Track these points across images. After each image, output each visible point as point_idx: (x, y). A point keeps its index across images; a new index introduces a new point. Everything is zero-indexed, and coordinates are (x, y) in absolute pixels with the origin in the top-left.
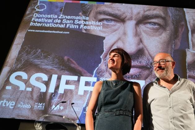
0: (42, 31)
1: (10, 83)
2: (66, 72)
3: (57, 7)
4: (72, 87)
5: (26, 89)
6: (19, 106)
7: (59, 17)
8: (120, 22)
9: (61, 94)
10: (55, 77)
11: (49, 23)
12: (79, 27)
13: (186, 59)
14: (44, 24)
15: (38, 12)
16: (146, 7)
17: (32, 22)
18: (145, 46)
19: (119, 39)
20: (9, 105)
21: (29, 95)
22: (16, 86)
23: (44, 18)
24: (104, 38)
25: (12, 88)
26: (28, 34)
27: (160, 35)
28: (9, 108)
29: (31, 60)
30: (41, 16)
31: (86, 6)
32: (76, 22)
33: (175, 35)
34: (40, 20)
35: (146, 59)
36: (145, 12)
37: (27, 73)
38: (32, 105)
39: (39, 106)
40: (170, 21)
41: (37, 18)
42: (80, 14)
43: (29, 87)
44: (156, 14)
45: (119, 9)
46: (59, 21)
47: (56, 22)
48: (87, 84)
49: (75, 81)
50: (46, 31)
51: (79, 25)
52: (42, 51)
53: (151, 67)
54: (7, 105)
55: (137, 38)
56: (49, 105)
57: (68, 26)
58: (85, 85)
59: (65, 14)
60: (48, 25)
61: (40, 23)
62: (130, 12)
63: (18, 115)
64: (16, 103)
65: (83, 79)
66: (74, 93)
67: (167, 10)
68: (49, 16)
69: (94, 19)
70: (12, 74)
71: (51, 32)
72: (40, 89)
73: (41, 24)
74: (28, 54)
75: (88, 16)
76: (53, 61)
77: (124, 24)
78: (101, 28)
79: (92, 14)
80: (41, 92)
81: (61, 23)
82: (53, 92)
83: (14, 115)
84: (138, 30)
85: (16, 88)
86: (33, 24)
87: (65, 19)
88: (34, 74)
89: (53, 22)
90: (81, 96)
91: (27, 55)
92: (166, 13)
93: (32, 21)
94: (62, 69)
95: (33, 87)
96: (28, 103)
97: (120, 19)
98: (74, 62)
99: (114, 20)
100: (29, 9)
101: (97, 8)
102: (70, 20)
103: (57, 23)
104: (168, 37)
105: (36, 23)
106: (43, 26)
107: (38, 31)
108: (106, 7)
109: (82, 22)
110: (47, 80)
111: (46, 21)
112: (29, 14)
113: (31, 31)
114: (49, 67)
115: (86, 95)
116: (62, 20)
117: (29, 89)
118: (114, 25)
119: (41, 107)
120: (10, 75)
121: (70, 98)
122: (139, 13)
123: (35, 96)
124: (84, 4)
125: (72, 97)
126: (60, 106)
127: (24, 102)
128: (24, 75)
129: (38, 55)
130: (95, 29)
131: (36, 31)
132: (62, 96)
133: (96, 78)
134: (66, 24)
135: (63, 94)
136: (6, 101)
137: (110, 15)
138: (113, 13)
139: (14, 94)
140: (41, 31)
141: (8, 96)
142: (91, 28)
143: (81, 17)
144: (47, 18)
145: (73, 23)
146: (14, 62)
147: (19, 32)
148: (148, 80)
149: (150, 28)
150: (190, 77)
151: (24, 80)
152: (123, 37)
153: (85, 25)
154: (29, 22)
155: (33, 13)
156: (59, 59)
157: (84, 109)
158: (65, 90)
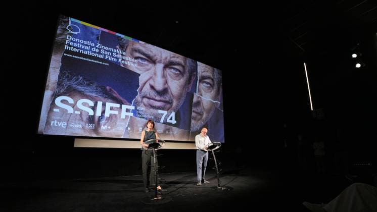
0: (81, 58)
1: (57, 106)
2: (110, 100)
3: (93, 34)
4: (116, 112)
5: (74, 112)
6: (71, 126)
7: (97, 46)
8: (152, 63)
9: (107, 117)
10: (100, 104)
11: (87, 50)
12: (118, 60)
13: (193, 99)
14: (81, 50)
15: (71, 34)
16: (172, 54)
18: (169, 86)
19: (151, 78)
20: (61, 125)
21: (78, 117)
23: (80, 43)
25: (60, 110)
26: (64, 58)
27: (180, 79)
28: (62, 128)
29: (74, 86)
31: (123, 40)
32: (115, 55)
33: (189, 81)
34: (75, 45)
35: (169, 96)
36: (171, 58)
37: (72, 98)
38: (84, 126)
40: (187, 70)
41: (72, 41)
42: (118, 47)
44: (179, 62)
45: (151, 50)
46: (97, 51)
48: (128, 110)
49: (118, 108)
51: (118, 59)
52: (84, 79)
54: (59, 125)
55: (164, 79)
57: (106, 57)
58: (127, 111)
59: (102, 43)
60: (86, 53)
61: (77, 48)
62: (160, 55)
63: (73, 133)
64: (67, 124)
65: (124, 107)
66: (118, 117)
67: (186, 60)
68: (85, 42)
69: (131, 56)
71: (90, 60)
72: (88, 113)
74: (69, 80)
75: (125, 51)
76: (97, 89)
77: (155, 65)
78: (136, 65)
79: (128, 50)
80: (89, 116)
81: (99, 53)
82: (100, 116)
83: (67, 134)
84: (165, 72)
85: (64, 111)
87: (103, 49)
88: (80, 99)
89: (90, 50)
90: (123, 119)
92: (185, 62)
94: (106, 97)
95: (81, 111)
96: (79, 124)
97: (152, 60)
98: (115, 91)
99: (148, 60)
100: (59, 27)
101: (133, 44)
102: (108, 51)
103: (95, 52)
104: (185, 82)
105: (72, 48)
107: (76, 57)
108: (141, 46)
110: (93, 106)
111: (83, 47)
112: (61, 35)
113: (68, 55)
115: (128, 119)
116: (100, 49)
118: (147, 65)
119: (91, 127)
120: (55, 99)
121: (115, 121)
122: (166, 58)
123: (85, 118)
124: (120, 37)
125: (117, 120)
126: (108, 126)
127: (75, 123)
128: (70, 100)
129: (80, 82)
130: (132, 65)
131: (73, 56)
132: (108, 119)
134: (105, 55)
135: (109, 117)
137: (144, 54)
138: (146, 53)
139: (64, 116)
140: (79, 58)
141: (58, 118)
142: (129, 64)
144: (83, 44)
145: (112, 56)
146: (56, 87)
147: (53, 54)
148: (169, 111)
149: (173, 73)
150: (194, 112)
151: (70, 105)
152: (154, 76)
153: (123, 60)
154: (63, 44)
155: (66, 35)
156: (102, 89)
157: (127, 129)
158: (110, 115)
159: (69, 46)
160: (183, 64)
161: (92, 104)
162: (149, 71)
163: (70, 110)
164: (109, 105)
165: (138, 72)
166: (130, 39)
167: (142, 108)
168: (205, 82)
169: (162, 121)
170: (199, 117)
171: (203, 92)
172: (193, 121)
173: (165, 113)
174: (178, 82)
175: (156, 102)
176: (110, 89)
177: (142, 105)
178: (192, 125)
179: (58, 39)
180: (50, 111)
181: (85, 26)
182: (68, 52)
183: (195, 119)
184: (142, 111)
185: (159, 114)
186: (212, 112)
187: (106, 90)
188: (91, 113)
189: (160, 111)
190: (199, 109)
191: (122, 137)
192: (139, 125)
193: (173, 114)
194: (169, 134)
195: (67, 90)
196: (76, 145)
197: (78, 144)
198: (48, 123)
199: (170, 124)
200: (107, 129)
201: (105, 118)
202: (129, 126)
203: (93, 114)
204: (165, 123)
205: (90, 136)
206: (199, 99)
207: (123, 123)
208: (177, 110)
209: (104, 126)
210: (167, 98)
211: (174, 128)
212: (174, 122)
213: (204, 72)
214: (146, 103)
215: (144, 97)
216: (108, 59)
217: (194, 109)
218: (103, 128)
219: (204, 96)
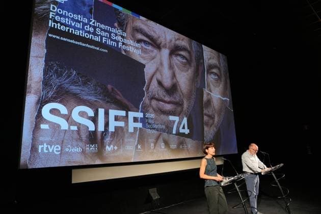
0: (71, 41)
1: (45, 120)
2: (113, 106)
3: (84, 3)
4: (121, 124)
5: (69, 128)
6: (67, 150)
7: (91, 23)
8: (157, 48)
9: (112, 132)
10: (101, 112)
11: (79, 29)
12: (118, 45)
14: (71, 29)
16: (176, 35)
17: (51, 19)
18: (177, 82)
19: (157, 69)
20: (53, 150)
21: (76, 136)
22: (55, 123)
23: (68, 17)
25: (49, 126)
26: (49, 41)
27: (187, 71)
28: (55, 154)
29: (66, 86)
30: (63, 12)
31: (121, 14)
32: (113, 37)
34: (63, 20)
35: (179, 95)
36: (176, 40)
38: (84, 148)
39: (91, 148)
40: (193, 57)
41: (57, 14)
42: (116, 24)
43: (74, 125)
44: (184, 46)
45: (154, 29)
46: (92, 30)
47: (88, 30)
49: (124, 117)
50: (77, 43)
51: (117, 42)
52: (78, 74)
53: (182, 104)
54: (51, 151)
55: (172, 71)
56: (102, 146)
57: (104, 41)
58: (134, 122)
59: (98, 19)
60: (77, 33)
61: (65, 25)
62: (164, 36)
63: (69, 162)
64: (62, 147)
65: (132, 115)
66: (125, 130)
67: (191, 43)
68: (76, 17)
69: (133, 39)
70: (43, 106)
71: (84, 45)
72: (88, 128)
73: (67, 28)
74: (59, 76)
75: (125, 32)
76: (96, 90)
77: (160, 51)
78: (139, 52)
79: (129, 30)
80: (89, 131)
81: (94, 34)
82: (103, 130)
84: (172, 61)
85: (56, 127)
86: (54, 25)
87: (99, 27)
88: (75, 107)
89: (83, 29)
90: (131, 133)
91: (57, 78)
92: (191, 46)
93: (51, 17)
94: (108, 102)
95: (79, 125)
97: (156, 44)
99: (152, 45)
102: (105, 31)
103: (89, 32)
104: (193, 74)
105: (59, 24)
106: (70, 32)
107: (65, 39)
108: (143, 23)
109: (120, 38)
110: (93, 116)
111: (73, 25)
112: (41, 3)
113: (54, 36)
114: (93, 98)
115: (136, 132)
116: (94, 28)
117: (74, 128)
118: (152, 51)
119: (94, 149)
120: (41, 108)
121: (122, 137)
122: (171, 41)
123: (84, 136)
124: (118, 9)
125: (124, 135)
126: (114, 146)
127: (72, 145)
128: (63, 109)
129: (74, 79)
130: (135, 52)
131: (62, 38)
132: (113, 134)
133: (142, 114)
135: (115, 132)
136: (47, 144)
137: (147, 35)
138: (149, 33)
139: (55, 135)
140: (69, 40)
141: (48, 139)
142: (131, 49)
143: (117, 30)
144: (73, 19)
145: (110, 38)
146: (41, 88)
147: (33, 34)
148: (180, 116)
149: (180, 61)
150: (205, 114)
151: (63, 116)
152: (160, 68)
153: (123, 44)
154: (47, 18)
155: (49, 4)
156: (102, 88)
157: (137, 147)
158: (116, 128)
159: (55, 21)
161: (91, 113)
162: (154, 60)
163: (64, 125)
164: (113, 113)
165: (143, 62)
166: (129, 13)
167: (151, 115)
169: (174, 132)
170: (211, 121)
171: (212, 86)
172: (206, 128)
173: (176, 119)
174: (185, 74)
176: (112, 89)
177: (151, 110)
178: (205, 134)
179: (39, 9)
180: (36, 128)
182: (54, 31)
184: (152, 119)
185: (170, 121)
186: (223, 113)
187: (108, 91)
189: (172, 118)
190: (210, 111)
191: (132, 161)
192: (150, 140)
193: (185, 121)
194: (183, 149)
195: (57, 93)
197: (79, 178)
198: (34, 148)
199: (183, 135)
200: (114, 151)
201: (110, 134)
202: (139, 143)
203: (94, 130)
204: (178, 134)
205: (93, 163)
206: (209, 97)
207: (132, 140)
208: (189, 114)
209: (109, 146)
210: (177, 98)
211: (188, 140)
212: (187, 131)
213: (210, 58)
214: (154, 106)
215: (152, 98)
216: (106, 42)
217: (205, 111)
218: (108, 148)
219: (213, 92)
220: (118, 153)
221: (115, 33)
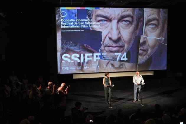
1: (63, 60)
2: (87, 52)
3: (73, 13)
4: (90, 59)
5: (71, 62)
6: (71, 68)
7: (76, 21)
8: (109, 21)
10: (82, 55)
12: (88, 26)
15: (62, 18)
16: (123, 9)
19: (109, 32)
21: (73, 64)
23: (67, 22)
24: (101, 32)
27: (129, 28)
28: (67, 70)
29: (69, 48)
30: (66, 20)
31: (89, 11)
32: (86, 23)
34: (66, 24)
35: (122, 43)
36: (122, 13)
37: (69, 54)
38: (76, 68)
40: (135, 19)
41: (64, 22)
42: (87, 17)
45: (108, 12)
46: (77, 24)
48: (97, 56)
49: (91, 56)
50: (71, 31)
51: (88, 25)
52: (73, 43)
53: (124, 46)
55: (118, 31)
56: (83, 67)
57: (82, 26)
59: (79, 18)
60: (71, 27)
61: (67, 25)
62: (114, 13)
63: (72, 72)
64: (69, 68)
65: (95, 55)
66: (92, 61)
67: (134, 10)
68: (70, 20)
69: (96, 21)
71: (74, 31)
72: (77, 61)
74: (66, 45)
75: (92, 19)
76: (80, 47)
77: (111, 22)
78: (99, 26)
79: (94, 17)
80: (78, 62)
81: (78, 25)
82: (83, 62)
83: (70, 73)
84: (118, 26)
85: (67, 62)
86: (63, 27)
87: (80, 21)
88: (73, 54)
89: (73, 24)
90: (95, 62)
92: (133, 13)
94: (85, 51)
95: (74, 60)
96: (74, 67)
98: (89, 46)
99: (106, 21)
100: (57, 16)
101: (96, 12)
102: (82, 22)
103: (76, 25)
104: (133, 29)
106: (69, 27)
107: (67, 31)
109: (89, 23)
110: (79, 57)
111: (69, 24)
112: (58, 20)
113: (63, 31)
114: (79, 51)
115: (97, 61)
116: (78, 22)
117: (73, 61)
118: (106, 24)
119: (80, 68)
120: (62, 56)
122: (119, 14)
123: (76, 64)
124: (88, 9)
125: (91, 63)
126: (88, 67)
128: (68, 56)
129: (71, 45)
130: (97, 27)
131: (66, 31)
132: (87, 63)
134: (81, 25)
135: (88, 62)
136: (64, 67)
137: (103, 17)
138: (105, 15)
139: (67, 64)
140: (68, 31)
144: (69, 22)
146: (61, 50)
147: (57, 32)
148: (122, 52)
149: (124, 24)
150: (140, 50)
151: (69, 58)
152: (111, 31)
153: (91, 25)
154: (60, 25)
155: (60, 19)
156: (82, 46)
157: (97, 67)
158: (88, 60)
159: (63, 25)
160: (132, 15)
161: (78, 56)
162: (108, 28)
163: (69, 61)
164: (87, 55)
167: (105, 54)
168: (151, 24)
169: (118, 60)
170: (145, 53)
171: (148, 33)
172: (140, 57)
173: (119, 54)
175: (114, 48)
176: (86, 46)
177: (105, 51)
178: (139, 60)
179: (57, 23)
180: (61, 62)
181: (68, 10)
183: (141, 55)
184: (105, 55)
185: (116, 55)
186: (156, 48)
188: (79, 61)
190: (145, 47)
191: (95, 72)
192: (104, 64)
193: (125, 54)
194: (122, 67)
195: (66, 50)
196: (74, 78)
197: (75, 77)
198: (61, 68)
199: (123, 61)
200: (87, 69)
202: (98, 65)
204: (120, 61)
205: (79, 73)
206: (145, 39)
207: (95, 64)
208: (128, 50)
209: (86, 67)
210: (120, 44)
211: (126, 63)
212: (126, 59)
214: (107, 50)
215: (106, 46)
216: (83, 27)
217: (140, 48)
218: (85, 68)
219: (149, 36)
220: (89, 69)
221: (87, 22)
